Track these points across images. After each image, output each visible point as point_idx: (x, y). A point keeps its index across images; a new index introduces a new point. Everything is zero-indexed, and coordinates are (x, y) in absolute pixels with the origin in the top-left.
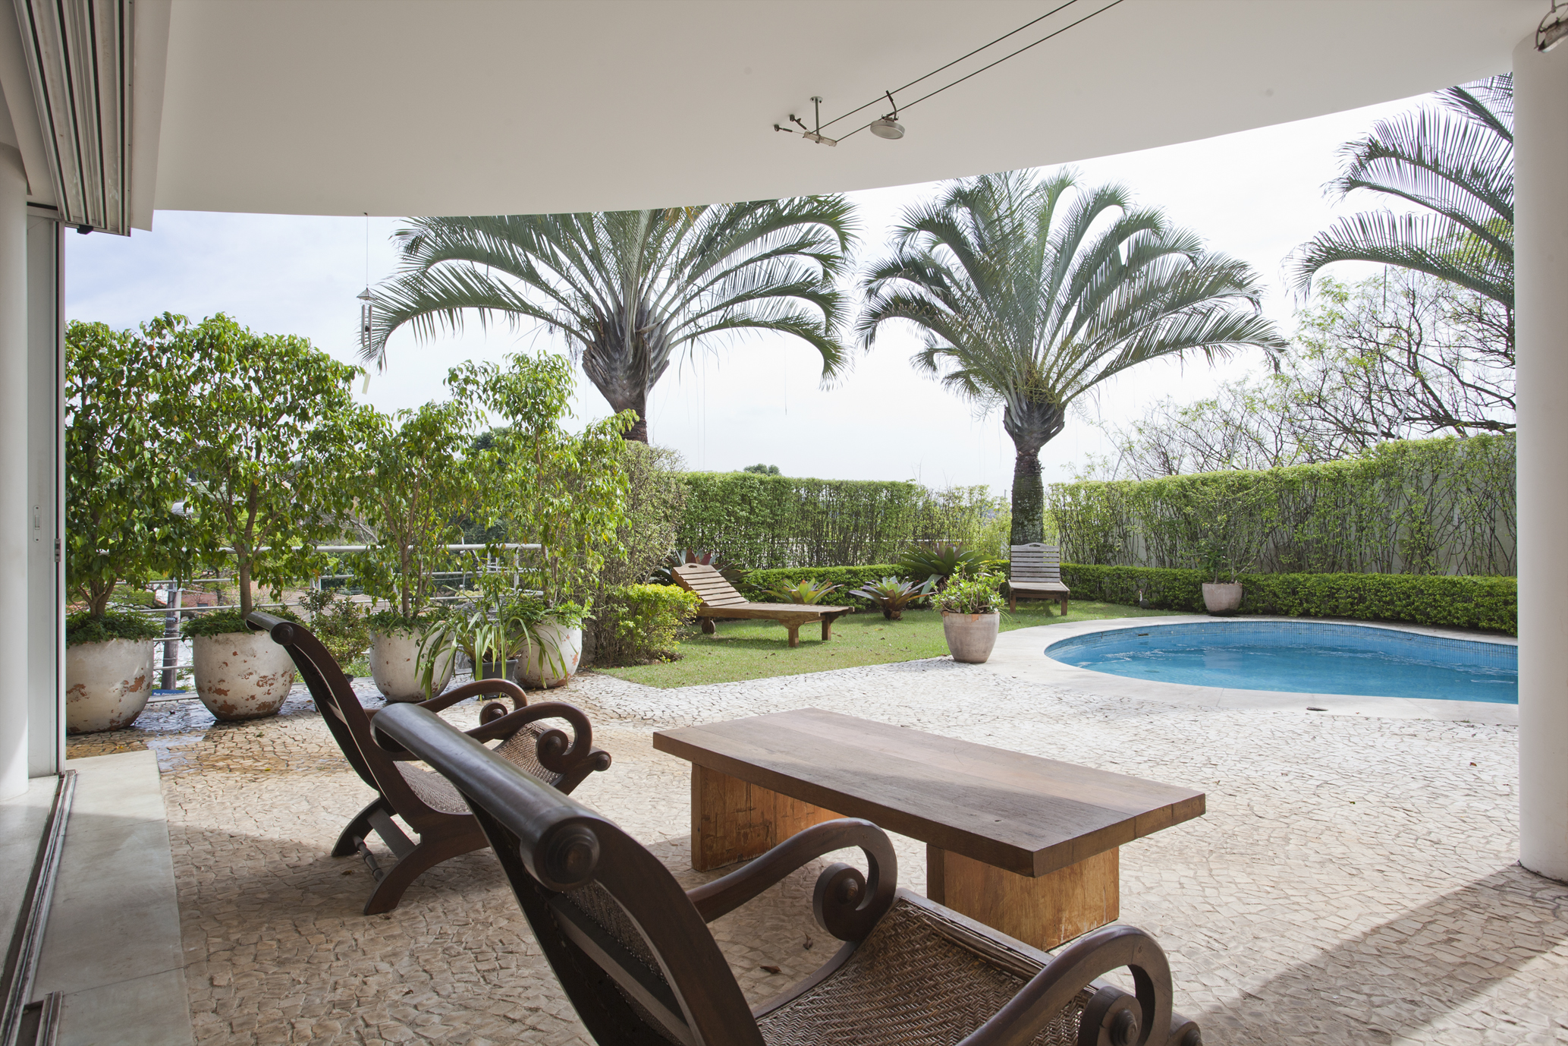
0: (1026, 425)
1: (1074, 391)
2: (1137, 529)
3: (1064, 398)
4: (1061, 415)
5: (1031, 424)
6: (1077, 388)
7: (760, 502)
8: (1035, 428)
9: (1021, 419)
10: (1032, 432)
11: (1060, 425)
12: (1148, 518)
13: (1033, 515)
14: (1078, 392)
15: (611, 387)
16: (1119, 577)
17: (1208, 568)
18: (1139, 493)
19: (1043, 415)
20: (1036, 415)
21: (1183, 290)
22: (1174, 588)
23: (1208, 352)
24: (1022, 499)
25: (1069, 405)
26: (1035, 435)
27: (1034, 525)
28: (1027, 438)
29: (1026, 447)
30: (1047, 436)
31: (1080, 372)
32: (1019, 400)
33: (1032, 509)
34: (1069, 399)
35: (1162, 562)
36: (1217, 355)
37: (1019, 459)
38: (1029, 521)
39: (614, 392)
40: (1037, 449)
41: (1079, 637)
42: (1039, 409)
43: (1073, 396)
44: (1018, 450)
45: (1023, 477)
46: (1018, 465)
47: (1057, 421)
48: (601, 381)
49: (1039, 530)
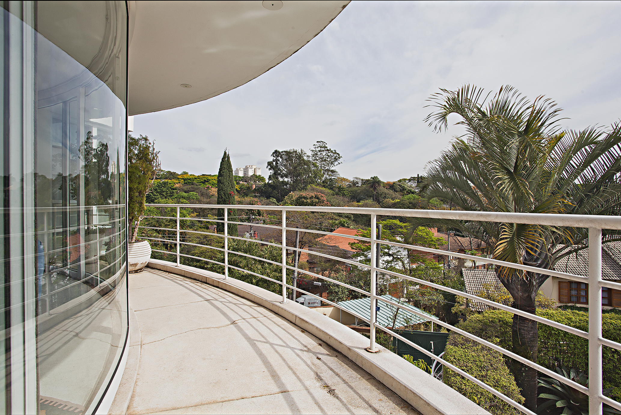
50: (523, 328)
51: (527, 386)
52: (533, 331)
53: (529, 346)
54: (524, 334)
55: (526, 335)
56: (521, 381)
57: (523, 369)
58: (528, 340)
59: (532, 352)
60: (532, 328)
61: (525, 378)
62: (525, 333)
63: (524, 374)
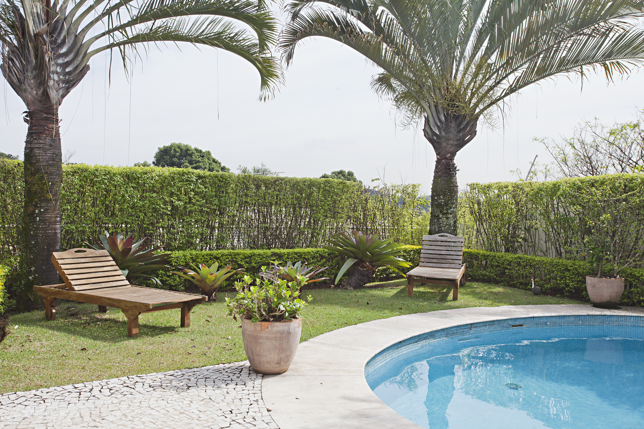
0: (443, 134)
1: (486, 105)
2: (540, 224)
3: (477, 110)
4: (475, 125)
5: (447, 132)
6: (488, 102)
7: (196, 194)
8: (451, 136)
9: (439, 128)
10: (449, 139)
11: (473, 133)
12: (546, 214)
13: (447, 210)
14: (489, 106)
15: (23, 87)
16: (519, 264)
17: (592, 262)
18: (537, 193)
19: (460, 125)
20: (453, 125)
21: (585, 15)
22: (565, 277)
23: (607, 69)
24: (438, 195)
25: (481, 117)
26: (451, 142)
27: (447, 218)
28: (444, 144)
29: (443, 152)
30: (462, 143)
31: (492, 88)
32: (438, 112)
33: (446, 205)
34: (482, 111)
35: (559, 254)
36: (615, 72)
37: (438, 162)
38: (444, 214)
39: (25, 91)
40: (454, 154)
41: (443, 330)
42: (456, 120)
43: (485, 109)
44: (437, 154)
45: (440, 177)
46: (436, 167)
47: (470, 130)
48: (15, 80)
49: (452, 222)
50: (37, 146)
51: (42, 236)
52: (53, 150)
53: (46, 173)
54: (39, 156)
55: (42, 156)
56: (34, 231)
57: (37, 211)
58: (45, 164)
59: (50, 184)
60: (51, 145)
61: (39, 225)
62: (39, 153)
63: (38, 218)
